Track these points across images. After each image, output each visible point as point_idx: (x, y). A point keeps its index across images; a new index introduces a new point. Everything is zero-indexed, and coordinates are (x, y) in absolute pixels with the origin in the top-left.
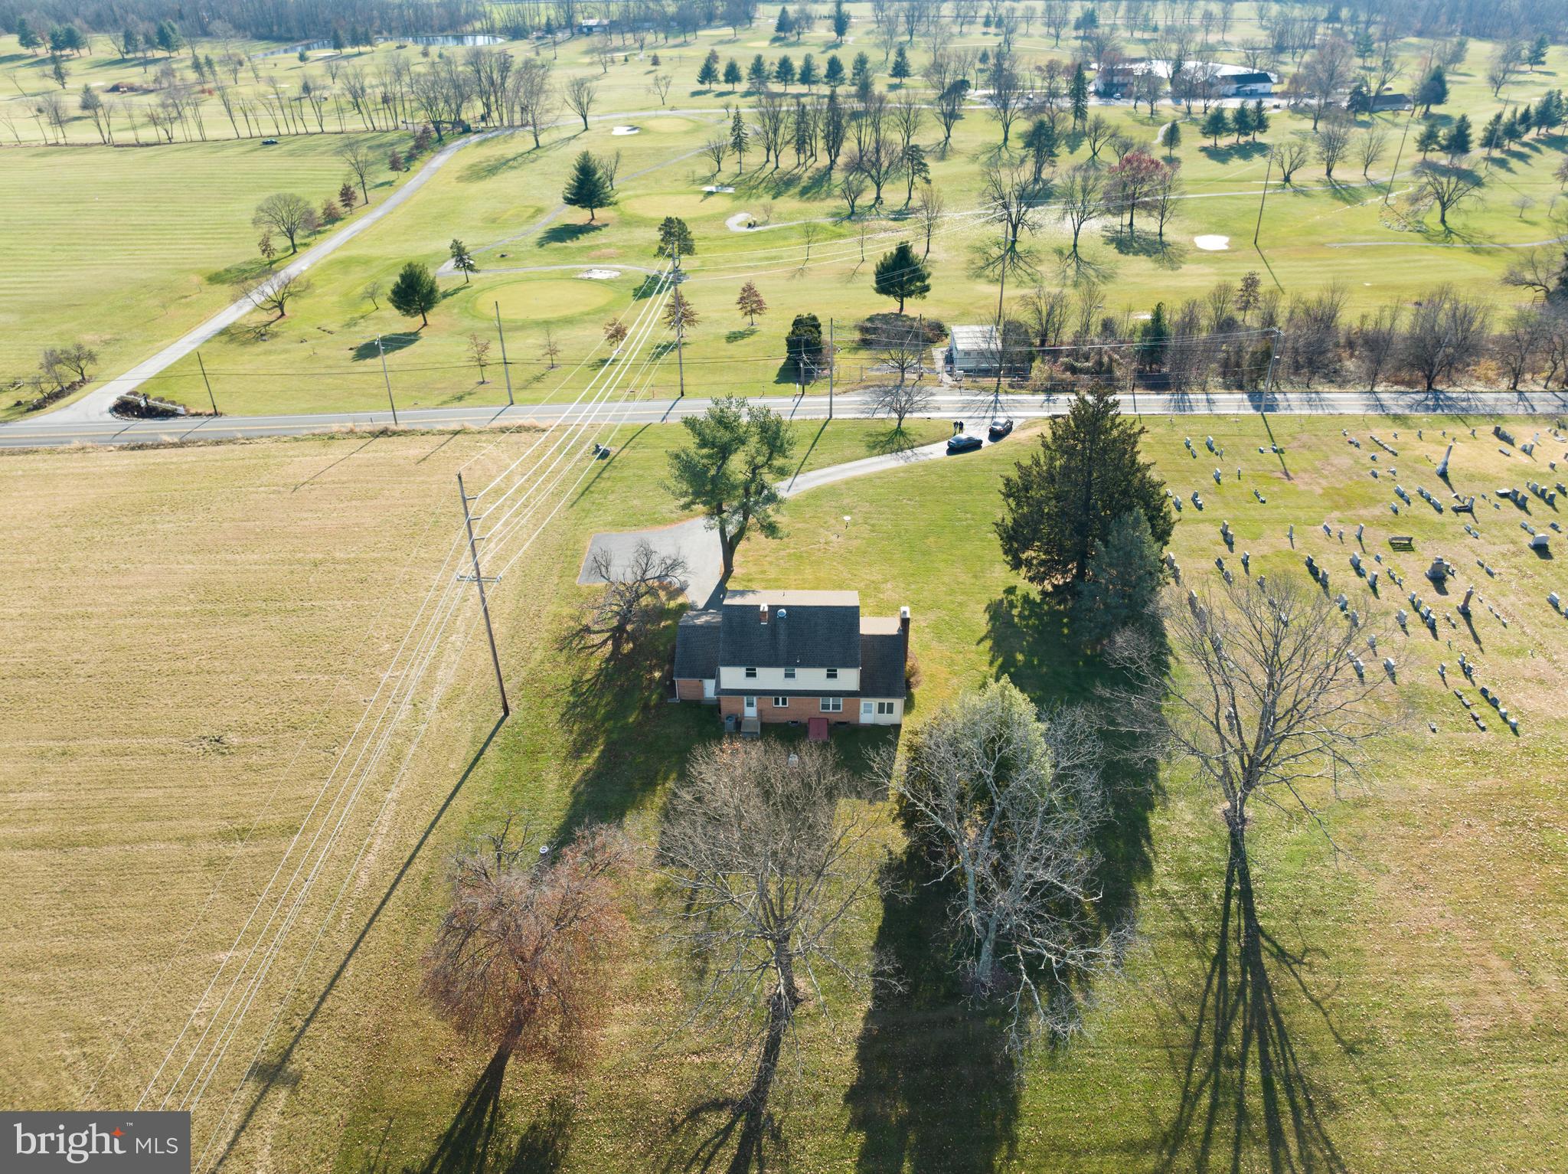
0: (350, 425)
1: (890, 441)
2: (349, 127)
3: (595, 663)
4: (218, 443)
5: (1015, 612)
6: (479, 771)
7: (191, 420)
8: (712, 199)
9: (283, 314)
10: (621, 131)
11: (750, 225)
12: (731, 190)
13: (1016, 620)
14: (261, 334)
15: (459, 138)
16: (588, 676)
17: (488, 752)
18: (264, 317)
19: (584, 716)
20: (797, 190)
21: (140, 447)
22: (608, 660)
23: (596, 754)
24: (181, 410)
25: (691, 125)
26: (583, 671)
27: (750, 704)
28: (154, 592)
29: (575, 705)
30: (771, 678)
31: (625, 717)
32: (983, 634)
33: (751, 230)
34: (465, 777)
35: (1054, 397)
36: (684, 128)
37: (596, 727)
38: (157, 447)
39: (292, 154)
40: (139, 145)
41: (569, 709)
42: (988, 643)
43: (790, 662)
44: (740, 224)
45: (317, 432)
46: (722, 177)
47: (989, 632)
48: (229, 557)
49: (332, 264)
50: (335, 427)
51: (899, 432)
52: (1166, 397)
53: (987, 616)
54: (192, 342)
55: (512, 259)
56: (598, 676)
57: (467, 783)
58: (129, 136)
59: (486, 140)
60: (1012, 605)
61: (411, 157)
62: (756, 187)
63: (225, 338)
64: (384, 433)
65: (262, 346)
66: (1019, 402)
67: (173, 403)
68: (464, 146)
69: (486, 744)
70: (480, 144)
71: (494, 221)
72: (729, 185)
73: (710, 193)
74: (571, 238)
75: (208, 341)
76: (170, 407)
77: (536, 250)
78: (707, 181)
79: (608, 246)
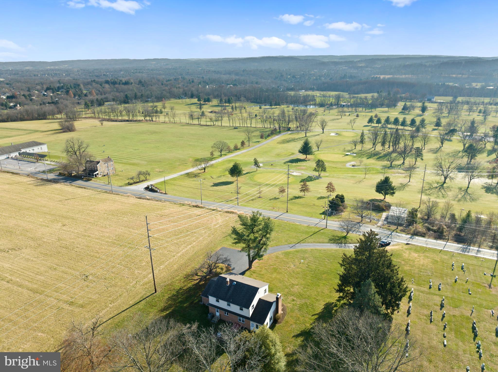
0: (190, 202)
1: (339, 240)
2: (258, 126)
3: (190, 285)
4: (157, 201)
5: (335, 308)
6: (136, 306)
7: (160, 194)
8: (347, 156)
9: (205, 172)
10: (333, 134)
11: (353, 166)
12: (355, 155)
13: (333, 311)
14: (196, 176)
15: (285, 132)
16: (185, 288)
17: (142, 302)
18: (199, 172)
19: (174, 299)
20: (377, 157)
21: (140, 198)
22: (194, 285)
23: (168, 312)
24: (158, 191)
25: (356, 134)
26: (185, 286)
27: (217, 311)
28: (107, 234)
29: (175, 295)
30: (223, 304)
31: (184, 304)
32: (317, 313)
33: (353, 167)
34: (131, 307)
35: (415, 237)
36: (352, 135)
37: (175, 304)
38: (143, 199)
39: (239, 131)
40: (206, 126)
41: (173, 296)
42: (316, 317)
43: (230, 301)
44: (350, 165)
45: (181, 202)
46: (355, 151)
47: (320, 313)
48: (131, 230)
49: (227, 161)
50: (186, 202)
51: (345, 237)
52: (460, 246)
53: (323, 307)
54: (177, 175)
55: (274, 166)
56: (188, 289)
57: (130, 309)
58: (205, 123)
59: (293, 133)
60: (336, 306)
61: (269, 136)
62: (363, 155)
63: (186, 175)
64: (197, 206)
65: (194, 179)
66: (399, 236)
67: (158, 189)
68: (285, 134)
69: (144, 299)
70: (290, 134)
71: (278, 155)
72: (355, 153)
73: (347, 155)
74: (295, 163)
75: (181, 175)
76: (156, 189)
77: (283, 164)
78: (349, 151)
79: (303, 166)
